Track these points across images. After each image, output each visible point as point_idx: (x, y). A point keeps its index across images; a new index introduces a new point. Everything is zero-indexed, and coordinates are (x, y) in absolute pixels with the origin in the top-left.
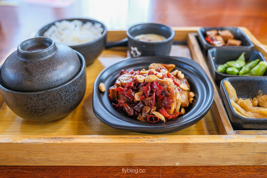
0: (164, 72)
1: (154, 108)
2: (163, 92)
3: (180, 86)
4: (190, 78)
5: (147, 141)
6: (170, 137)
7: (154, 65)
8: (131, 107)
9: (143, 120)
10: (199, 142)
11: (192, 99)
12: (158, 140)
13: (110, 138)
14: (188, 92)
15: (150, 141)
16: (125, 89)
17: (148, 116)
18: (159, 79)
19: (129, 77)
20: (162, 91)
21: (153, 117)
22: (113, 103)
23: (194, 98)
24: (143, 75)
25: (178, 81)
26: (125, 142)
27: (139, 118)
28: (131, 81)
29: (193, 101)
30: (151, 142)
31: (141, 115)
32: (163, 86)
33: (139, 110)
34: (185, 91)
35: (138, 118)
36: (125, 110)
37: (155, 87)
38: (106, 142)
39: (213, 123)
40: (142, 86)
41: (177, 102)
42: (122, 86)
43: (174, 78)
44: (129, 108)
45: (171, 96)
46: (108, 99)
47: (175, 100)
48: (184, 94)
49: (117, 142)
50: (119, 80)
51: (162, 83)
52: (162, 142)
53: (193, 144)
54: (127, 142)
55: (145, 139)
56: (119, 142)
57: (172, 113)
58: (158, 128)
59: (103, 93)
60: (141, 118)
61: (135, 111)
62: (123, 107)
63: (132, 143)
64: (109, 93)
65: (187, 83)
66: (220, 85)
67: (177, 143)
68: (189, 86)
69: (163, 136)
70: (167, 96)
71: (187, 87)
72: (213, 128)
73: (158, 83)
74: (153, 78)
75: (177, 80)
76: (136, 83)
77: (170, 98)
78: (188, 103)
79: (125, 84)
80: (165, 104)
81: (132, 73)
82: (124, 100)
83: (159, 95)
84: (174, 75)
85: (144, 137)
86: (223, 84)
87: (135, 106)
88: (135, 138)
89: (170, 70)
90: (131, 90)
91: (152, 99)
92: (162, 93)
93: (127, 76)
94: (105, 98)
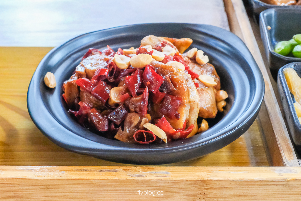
0: (169, 51)
1: (147, 117)
2: (164, 85)
3: (199, 78)
4: (222, 64)
5: (130, 177)
6: (174, 170)
7: (150, 39)
8: (103, 116)
9: (126, 140)
10: (230, 179)
11: (223, 104)
12: (151, 175)
13: (61, 171)
14: (215, 91)
15: (136, 176)
16: (92, 82)
17: (135, 131)
18: (156, 62)
19: (101, 59)
20: (162, 84)
21: (145, 132)
22: (70, 110)
23: (228, 100)
24: (129, 55)
25: (195, 69)
26: (90, 178)
27: (119, 136)
28: (105, 67)
29: (224, 108)
30: (139, 178)
31: (123, 130)
32: (164, 75)
33: (118, 122)
34: (208, 87)
35: (116, 137)
36: (92, 121)
37: (149, 76)
38: (53, 178)
39: (264, 150)
40: (125, 76)
41: (191, 106)
42: (88, 77)
43: (188, 63)
44: (100, 116)
45: (179, 94)
46: (60, 102)
47: (186, 101)
48: (208, 93)
49: (75, 178)
50: (83, 66)
51: (162, 69)
52: (160, 178)
53: (218, 182)
54: (93, 177)
55: (128, 172)
56: (78, 178)
57: (182, 126)
58: (152, 151)
59: (51, 90)
60: (121, 136)
61: (110, 122)
62: (87, 115)
63: (103, 179)
64: (62, 92)
65: (216, 73)
66: (278, 76)
67: (187, 181)
68: (218, 79)
69: (162, 167)
70: (171, 93)
71: (213, 80)
72: (263, 159)
73: (154, 70)
74: (145, 60)
75: (194, 67)
76: (113, 69)
77: (177, 97)
78: (216, 112)
79: (94, 72)
80: (168, 110)
81: (108, 54)
82: (90, 101)
83: (157, 92)
84: (188, 58)
85: (126, 170)
86: (282, 75)
87: (111, 112)
88: (108, 171)
89: (184, 49)
90: (104, 83)
91: (143, 99)
92: (161, 87)
93: (97, 59)
94: (55, 100)
